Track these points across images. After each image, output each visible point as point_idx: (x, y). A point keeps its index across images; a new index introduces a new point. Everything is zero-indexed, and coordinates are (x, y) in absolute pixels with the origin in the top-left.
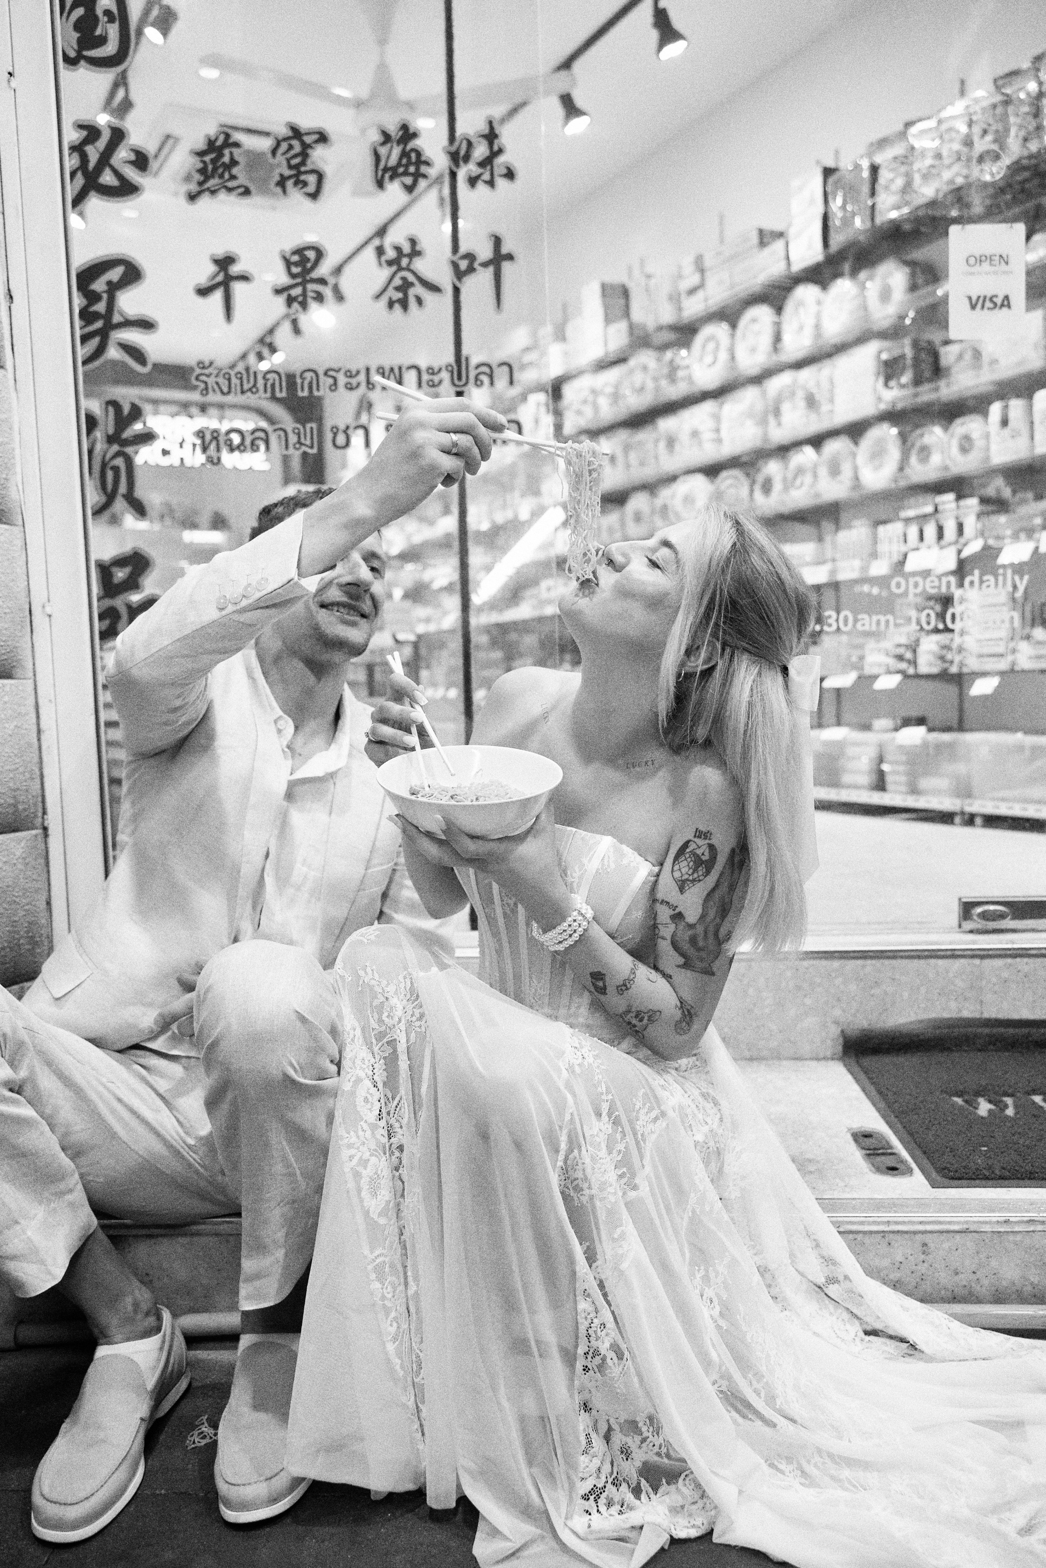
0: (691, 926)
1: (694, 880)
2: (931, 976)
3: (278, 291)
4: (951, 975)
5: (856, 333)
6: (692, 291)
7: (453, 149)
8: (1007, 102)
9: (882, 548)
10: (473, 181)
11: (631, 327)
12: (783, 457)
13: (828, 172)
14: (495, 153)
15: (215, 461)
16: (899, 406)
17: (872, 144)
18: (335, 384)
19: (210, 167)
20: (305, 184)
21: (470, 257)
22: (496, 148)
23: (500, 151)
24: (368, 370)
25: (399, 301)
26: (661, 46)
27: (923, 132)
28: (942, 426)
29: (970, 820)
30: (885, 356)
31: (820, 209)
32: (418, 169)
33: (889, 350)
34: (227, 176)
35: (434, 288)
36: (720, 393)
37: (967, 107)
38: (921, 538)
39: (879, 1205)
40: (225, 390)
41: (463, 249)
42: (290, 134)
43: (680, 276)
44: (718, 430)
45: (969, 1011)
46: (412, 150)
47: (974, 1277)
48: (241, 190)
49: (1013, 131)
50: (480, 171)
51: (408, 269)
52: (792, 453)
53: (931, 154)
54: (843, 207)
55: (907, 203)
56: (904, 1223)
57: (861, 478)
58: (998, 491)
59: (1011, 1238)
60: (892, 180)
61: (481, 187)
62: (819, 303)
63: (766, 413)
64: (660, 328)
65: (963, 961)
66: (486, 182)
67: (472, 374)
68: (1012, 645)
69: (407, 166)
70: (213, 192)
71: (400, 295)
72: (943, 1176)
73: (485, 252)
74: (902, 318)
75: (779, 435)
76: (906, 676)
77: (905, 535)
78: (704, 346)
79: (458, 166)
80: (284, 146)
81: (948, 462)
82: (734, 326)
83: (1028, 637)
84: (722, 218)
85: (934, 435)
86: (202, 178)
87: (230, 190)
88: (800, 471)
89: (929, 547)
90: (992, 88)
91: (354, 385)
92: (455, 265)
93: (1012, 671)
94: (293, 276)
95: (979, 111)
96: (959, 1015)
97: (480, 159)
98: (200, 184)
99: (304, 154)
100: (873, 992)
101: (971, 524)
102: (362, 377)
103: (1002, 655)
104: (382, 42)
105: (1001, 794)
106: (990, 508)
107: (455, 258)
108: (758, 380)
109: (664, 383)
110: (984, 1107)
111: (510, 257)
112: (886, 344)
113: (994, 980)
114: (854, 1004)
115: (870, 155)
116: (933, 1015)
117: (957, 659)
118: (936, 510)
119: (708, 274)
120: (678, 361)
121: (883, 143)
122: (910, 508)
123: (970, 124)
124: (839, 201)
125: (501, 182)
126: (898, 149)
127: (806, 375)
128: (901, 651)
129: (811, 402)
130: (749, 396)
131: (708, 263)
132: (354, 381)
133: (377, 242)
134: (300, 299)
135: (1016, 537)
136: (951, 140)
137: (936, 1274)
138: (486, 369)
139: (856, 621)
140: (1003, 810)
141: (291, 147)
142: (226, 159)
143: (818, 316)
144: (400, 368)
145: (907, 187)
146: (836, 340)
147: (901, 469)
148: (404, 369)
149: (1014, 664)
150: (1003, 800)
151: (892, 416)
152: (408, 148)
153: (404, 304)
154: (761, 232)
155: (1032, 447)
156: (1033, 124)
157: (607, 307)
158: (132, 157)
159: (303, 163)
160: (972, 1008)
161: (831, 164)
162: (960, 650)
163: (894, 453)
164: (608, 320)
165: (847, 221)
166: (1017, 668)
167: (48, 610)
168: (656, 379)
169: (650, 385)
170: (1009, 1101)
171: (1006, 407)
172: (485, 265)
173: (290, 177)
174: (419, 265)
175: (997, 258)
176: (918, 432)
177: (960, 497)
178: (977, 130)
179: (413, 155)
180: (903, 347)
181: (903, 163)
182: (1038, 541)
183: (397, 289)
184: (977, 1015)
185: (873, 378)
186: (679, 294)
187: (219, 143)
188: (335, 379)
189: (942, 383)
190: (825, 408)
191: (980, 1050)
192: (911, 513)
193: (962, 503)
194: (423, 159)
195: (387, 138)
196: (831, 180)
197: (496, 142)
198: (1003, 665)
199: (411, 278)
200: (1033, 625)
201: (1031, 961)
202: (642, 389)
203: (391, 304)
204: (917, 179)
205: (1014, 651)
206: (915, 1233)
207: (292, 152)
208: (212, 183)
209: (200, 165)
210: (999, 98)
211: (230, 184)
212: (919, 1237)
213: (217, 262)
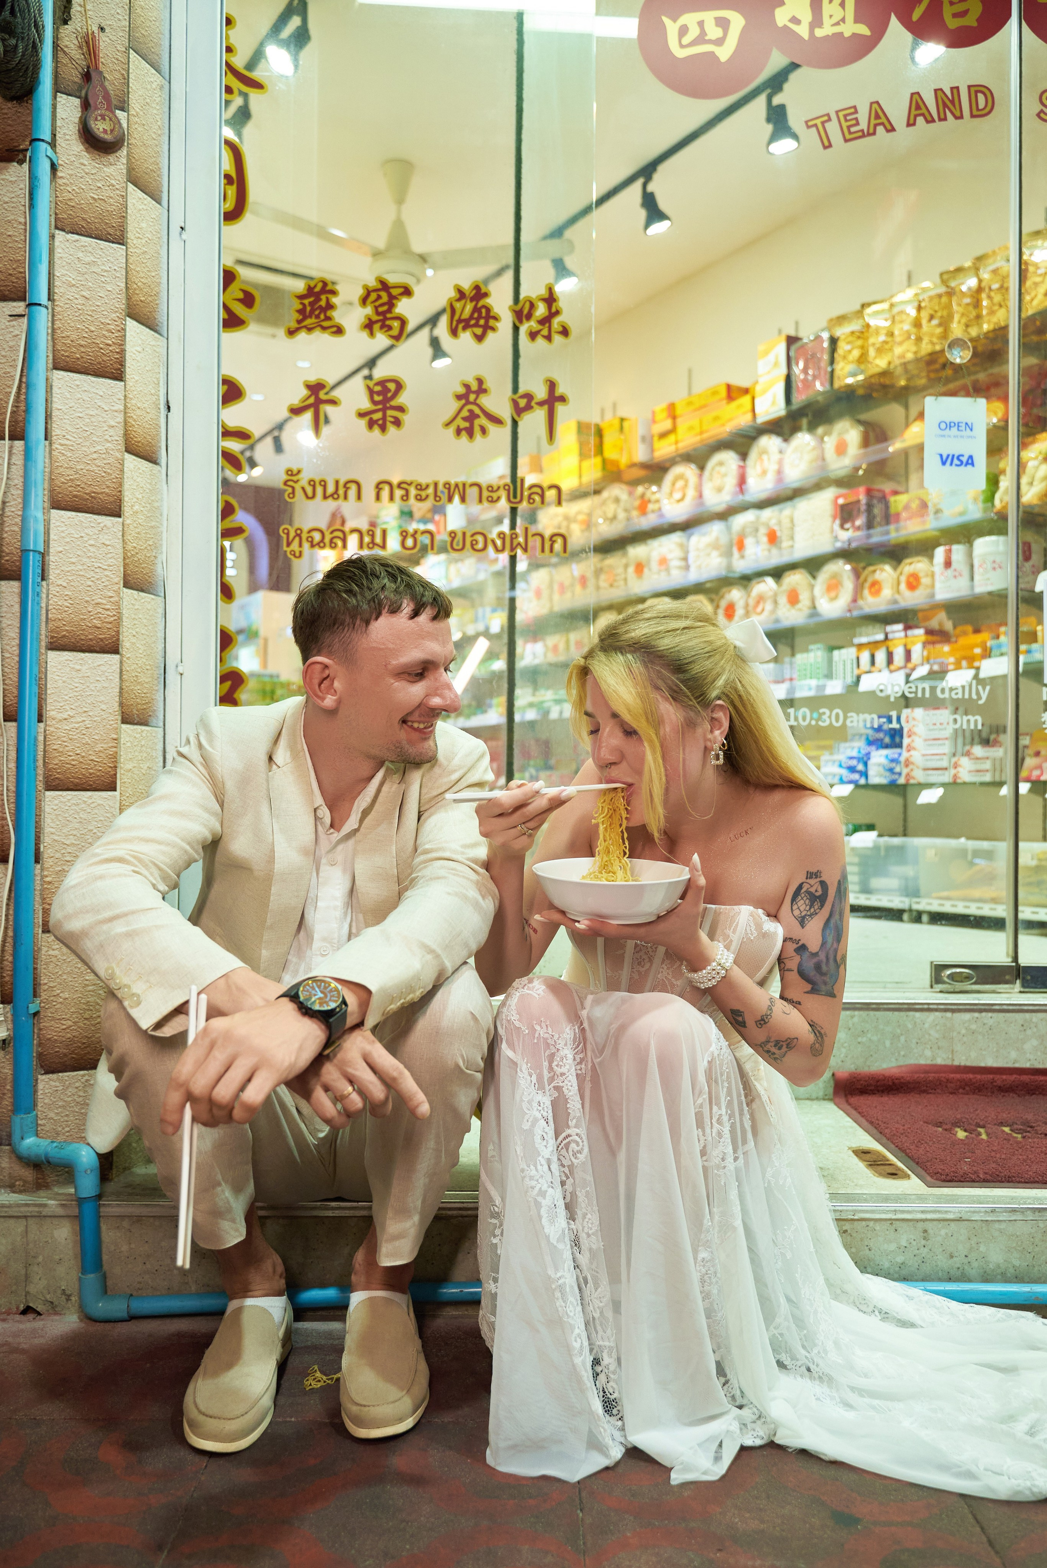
0: (816, 955)
1: (810, 916)
2: (910, 1026)
3: (361, 415)
4: (927, 1025)
5: (813, 480)
6: (663, 435)
7: (518, 308)
8: (951, 293)
9: (838, 668)
10: (533, 335)
11: (604, 461)
12: (745, 587)
13: (791, 341)
14: (553, 314)
15: (297, 554)
16: (854, 545)
17: (831, 320)
18: (407, 495)
19: (308, 309)
20: (390, 328)
21: (529, 397)
22: (554, 310)
23: (557, 313)
24: (436, 485)
25: (466, 429)
26: (647, 225)
27: (877, 313)
28: (891, 565)
29: (917, 917)
30: (841, 501)
31: (784, 371)
32: (487, 322)
33: (844, 496)
34: (322, 317)
35: (497, 421)
36: (686, 526)
37: (916, 295)
38: (873, 663)
39: (886, 1198)
40: (310, 494)
41: (522, 390)
42: (380, 286)
43: (654, 421)
44: (685, 559)
45: (941, 1059)
46: (484, 306)
47: (966, 1261)
48: (335, 329)
49: (956, 317)
50: (540, 327)
51: (475, 403)
52: (754, 582)
53: (884, 332)
54: (805, 371)
55: (862, 372)
56: (908, 1212)
57: (817, 605)
58: (940, 624)
59: (997, 1225)
60: (850, 351)
61: (540, 340)
62: (781, 452)
63: (730, 546)
64: (633, 465)
65: (937, 1014)
66: (544, 337)
67: (526, 493)
68: (954, 760)
69: (478, 319)
70: (310, 330)
71: (467, 424)
72: (937, 1179)
73: (541, 393)
74: (857, 469)
75: (741, 566)
76: (858, 786)
77: (858, 658)
78: (673, 484)
79: (521, 322)
80: (373, 296)
81: (897, 596)
82: (702, 468)
83: (968, 754)
84: (690, 371)
85: (885, 573)
86: (301, 317)
87: (324, 328)
88: (761, 599)
89: (880, 671)
90: (938, 280)
91: (424, 497)
92: (515, 403)
93: (955, 783)
94: (375, 403)
95: (927, 299)
96: (934, 1062)
97: (539, 319)
98: (299, 322)
99: (391, 305)
100: (860, 1039)
101: (917, 651)
102: (431, 491)
103: (946, 769)
104: (400, 200)
105: (945, 894)
106: (934, 638)
107: (515, 397)
108: (724, 515)
109: (635, 513)
110: (961, 1134)
111: (562, 399)
112: (843, 491)
113: (963, 1031)
114: (844, 1050)
115: (829, 329)
116: (912, 1061)
117: (905, 771)
118: (886, 638)
119: (679, 420)
120: (648, 495)
121: (841, 319)
122: (861, 635)
123: (919, 308)
124: (801, 364)
125: (557, 338)
126: (855, 326)
127: (767, 514)
128: (854, 763)
129: (773, 538)
130: (715, 529)
131: (679, 412)
132: (423, 494)
133: (366, 372)
134: (380, 422)
135: (958, 667)
136: (901, 322)
137: (935, 1258)
138: (538, 490)
139: (845, 718)
140: (948, 908)
141: (379, 297)
142: (323, 303)
143: (780, 462)
144: (464, 485)
145: (863, 359)
146: (796, 485)
147: (855, 601)
148: (467, 486)
149: (955, 776)
150: (948, 898)
151: (845, 554)
152: (480, 304)
153: (470, 433)
154: (729, 387)
155: (972, 587)
156: (974, 313)
157: (582, 445)
158: (241, 295)
159: (389, 311)
160: (944, 1056)
161: (792, 333)
162: (907, 763)
163: (848, 585)
164: (583, 455)
165: (807, 384)
166: (959, 781)
167: (180, 669)
168: (626, 510)
169: (622, 515)
170: (982, 1130)
171: (950, 550)
172: (541, 404)
173: (377, 322)
174: (484, 400)
175: (963, 425)
176: (871, 568)
177: (907, 628)
178: (925, 315)
179: (484, 311)
180: (858, 494)
181: (859, 337)
182: (978, 669)
183: (464, 419)
184: (949, 1062)
185: (830, 519)
186: (652, 437)
187: (317, 289)
188: (407, 491)
189: (892, 527)
190: (785, 544)
191: (952, 1093)
192: (864, 640)
193: (910, 632)
194: (492, 314)
195: (461, 294)
196: (793, 348)
197: (554, 305)
198: (947, 778)
199: (477, 411)
200: (972, 743)
201: (995, 1015)
202: (615, 518)
203: (459, 432)
204: (872, 352)
205: (956, 766)
206: (917, 1221)
207: (380, 302)
208: (308, 322)
209: (301, 307)
210: (942, 289)
211: (325, 324)
212: (920, 1224)
213: (309, 387)
